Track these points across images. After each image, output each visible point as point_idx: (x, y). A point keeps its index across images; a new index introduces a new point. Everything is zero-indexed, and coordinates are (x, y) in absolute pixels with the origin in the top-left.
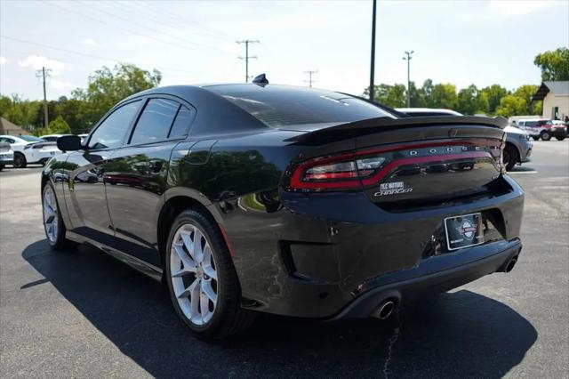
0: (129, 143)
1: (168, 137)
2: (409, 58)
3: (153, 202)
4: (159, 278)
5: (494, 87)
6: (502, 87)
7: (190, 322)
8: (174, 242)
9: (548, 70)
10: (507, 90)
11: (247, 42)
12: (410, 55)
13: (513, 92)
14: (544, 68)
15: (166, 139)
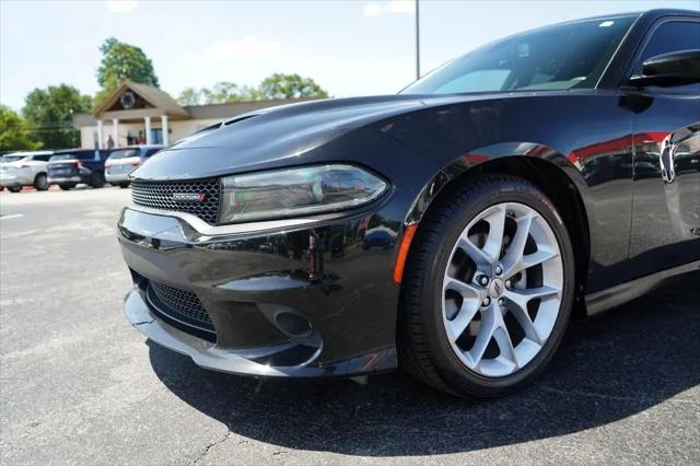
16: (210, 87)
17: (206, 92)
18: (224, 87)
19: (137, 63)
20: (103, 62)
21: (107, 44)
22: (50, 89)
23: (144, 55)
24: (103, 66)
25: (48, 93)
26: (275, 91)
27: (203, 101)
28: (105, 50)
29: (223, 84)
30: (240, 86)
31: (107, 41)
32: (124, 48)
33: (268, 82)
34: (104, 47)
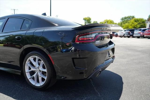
0: (2, 32)
1: (21, 29)
2: (57, 17)
3: (17, 51)
4: (20, 74)
7: (34, 86)
8: (27, 62)
9: (86, 21)
11: (14, 10)
14: (85, 21)
15: (20, 30)
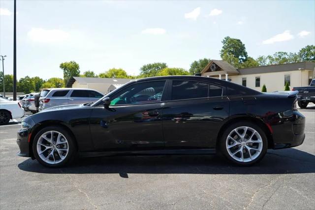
5: (36, 78)
6: (40, 78)
10: (43, 80)
12: (4, 58)
13: (47, 81)
14: (65, 70)
16: (272, 55)
17: (270, 57)
18: (280, 54)
19: (238, 46)
20: (223, 47)
21: (225, 40)
22: (200, 61)
23: (241, 43)
24: (223, 49)
25: (199, 63)
26: (307, 55)
27: (268, 62)
28: (224, 42)
29: (279, 53)
30: (289, 54)
31: (225, 38)
32: (232, 40)
33: (303, 50)
34: (224, 40)
